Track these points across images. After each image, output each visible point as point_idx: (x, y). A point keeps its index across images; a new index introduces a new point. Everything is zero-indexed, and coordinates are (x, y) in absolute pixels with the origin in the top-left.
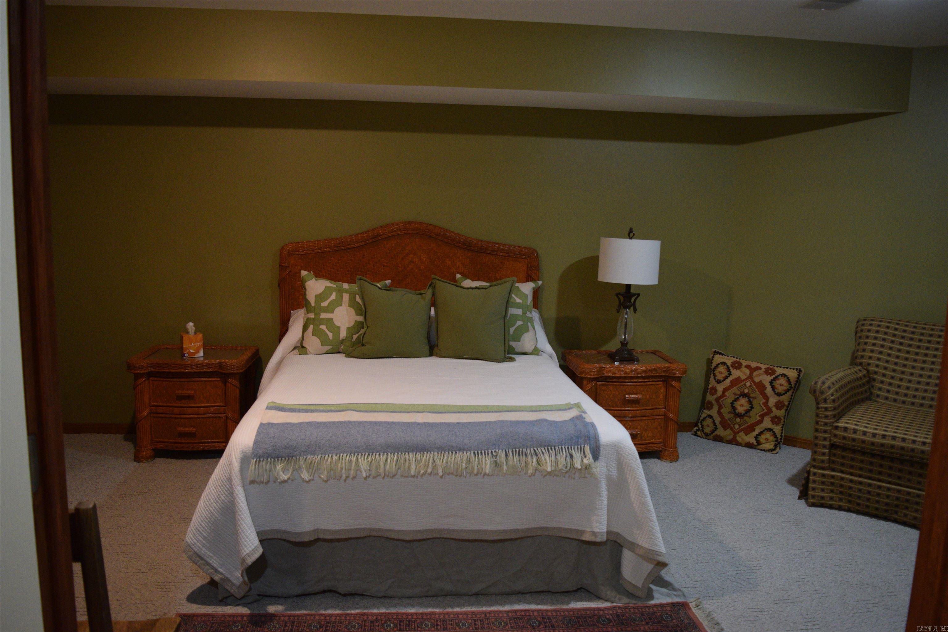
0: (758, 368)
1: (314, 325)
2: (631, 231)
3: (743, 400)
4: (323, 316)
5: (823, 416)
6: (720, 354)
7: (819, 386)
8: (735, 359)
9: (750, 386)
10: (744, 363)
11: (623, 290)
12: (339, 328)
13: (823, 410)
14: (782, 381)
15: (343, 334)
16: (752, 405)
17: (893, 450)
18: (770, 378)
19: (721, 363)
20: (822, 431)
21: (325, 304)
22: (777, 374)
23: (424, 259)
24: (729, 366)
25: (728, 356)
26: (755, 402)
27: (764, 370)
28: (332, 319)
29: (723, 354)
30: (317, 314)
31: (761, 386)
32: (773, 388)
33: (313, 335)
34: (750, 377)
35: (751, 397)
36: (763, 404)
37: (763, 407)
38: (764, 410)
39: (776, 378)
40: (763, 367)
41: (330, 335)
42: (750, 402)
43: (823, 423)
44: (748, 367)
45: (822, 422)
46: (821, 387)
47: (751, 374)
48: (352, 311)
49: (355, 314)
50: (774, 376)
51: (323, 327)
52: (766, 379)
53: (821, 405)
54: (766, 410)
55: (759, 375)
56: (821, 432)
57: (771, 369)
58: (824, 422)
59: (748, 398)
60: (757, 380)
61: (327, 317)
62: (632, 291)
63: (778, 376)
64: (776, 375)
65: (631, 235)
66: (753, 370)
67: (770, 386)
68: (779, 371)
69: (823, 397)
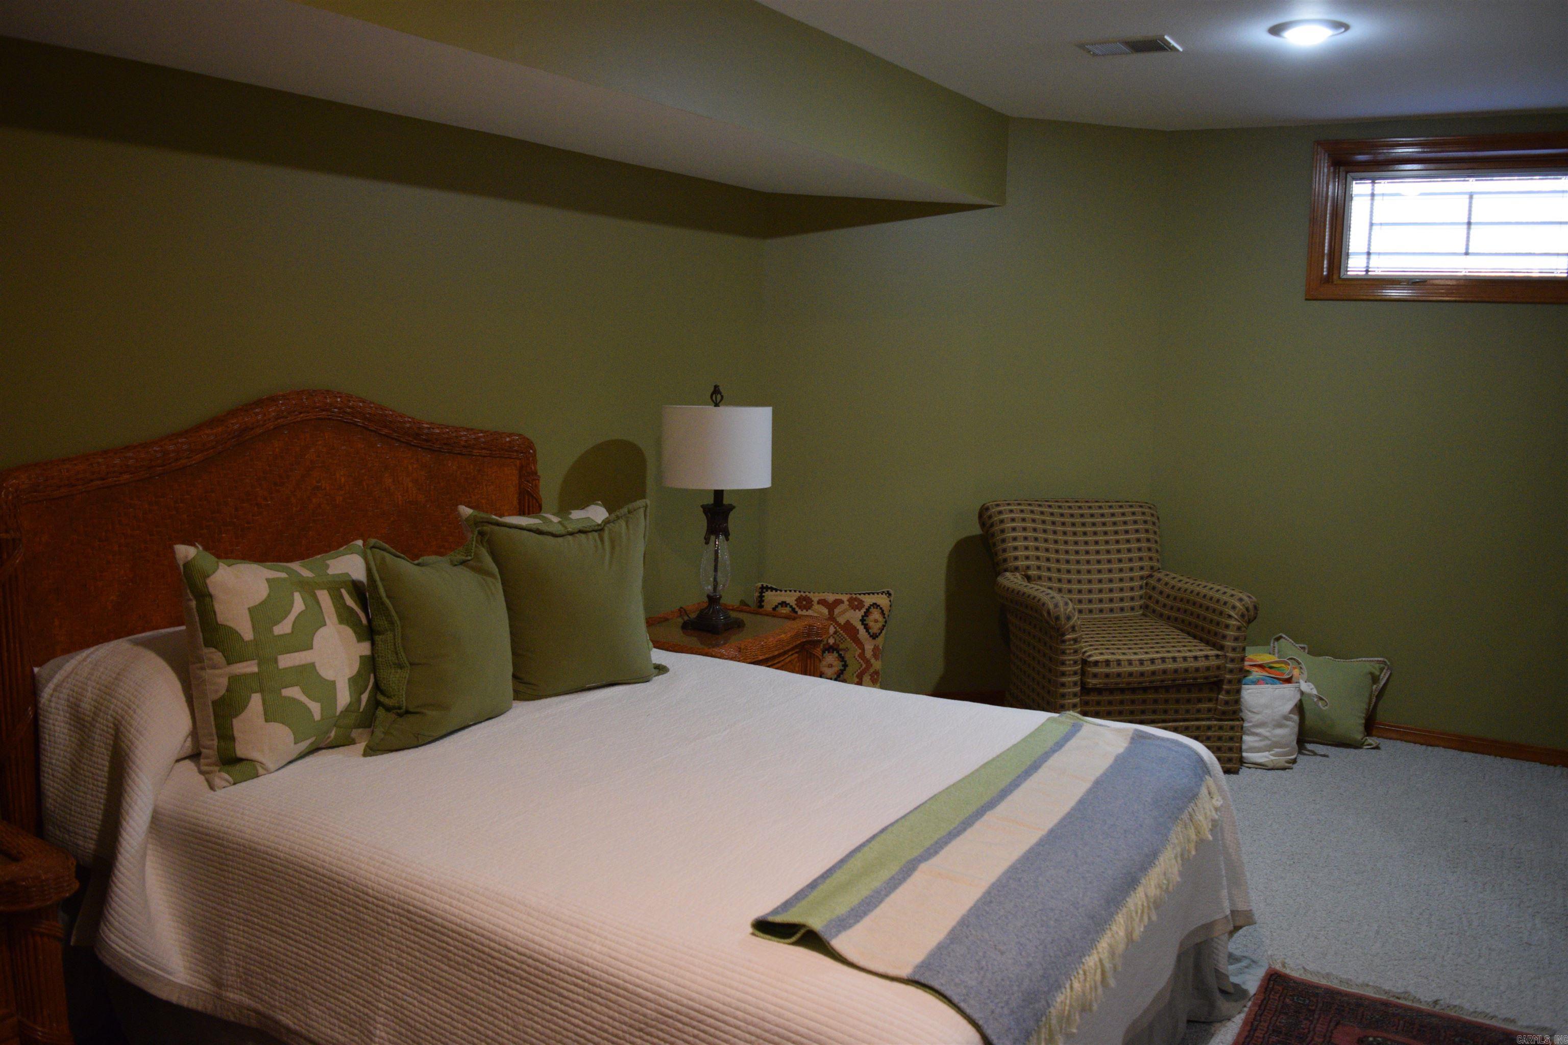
0: (838, 602)
1: (261, 691)
2: (716, 391)
3: (831, 657)
4: (286, 661)
5: (1072, 651)
6: (772, 589)
7: (1062, 610)
8: (798, 594)
9: (835, 633)
10: (815, 598)
11: (710, 500)
12: (333, 683)
13: (1072, 642)
14: (876, 614)
15: (344, 697)
16: (845, 662)
17: (1131, 679)
18: (859, 614)
19: (779, 604)
20: (1072, 673)
21: (284, 628)
22: (867, 605)
23: (343, 480)
24: (794, 606)
25: (786, 591)
26: (848, 657)
27: (848, 603)
28: (313, 665)
29: (776, 590)
30: (267, 661)
31: (848, 628)
32: (867, 628)
33: (266, 721)
34: (832, 618)
35: (842, 650)
36: (859, 656)
37: (860, 660)
38: (861, 666)
39: (867, 613)
40: (845, 598)
41: (315, 708)
42: (842, 658)
43: (1072, 662)
44: (822, 602)
45: (1070, 660)
46: (1066, 610)
47: (831, 612)
48: (348, 632)
49: (355, 639)
50: (864, 610)
51: (294, 692)
52: (855, 617)
53: (1068, 637)
54: (864, 666)
55: (844, 612)
56: (1069, 675)
57: (856, 599)
58: (1073, 660)
59: (838, 652)
60: (842, 620)
61: (297, 663)
62: (726, 501)
63: (869, 608)
64: (866, 607)
65: (717, 397)
66: (831, 606)
67: (862, 627)
68: (868, 600)
69: (1071, 623)
